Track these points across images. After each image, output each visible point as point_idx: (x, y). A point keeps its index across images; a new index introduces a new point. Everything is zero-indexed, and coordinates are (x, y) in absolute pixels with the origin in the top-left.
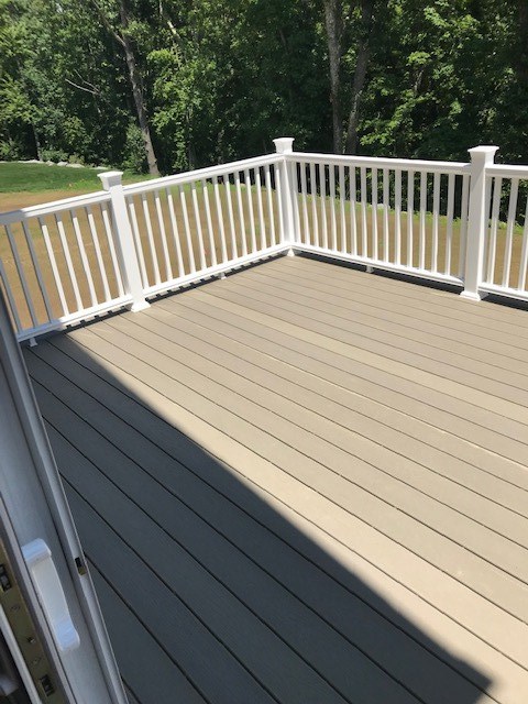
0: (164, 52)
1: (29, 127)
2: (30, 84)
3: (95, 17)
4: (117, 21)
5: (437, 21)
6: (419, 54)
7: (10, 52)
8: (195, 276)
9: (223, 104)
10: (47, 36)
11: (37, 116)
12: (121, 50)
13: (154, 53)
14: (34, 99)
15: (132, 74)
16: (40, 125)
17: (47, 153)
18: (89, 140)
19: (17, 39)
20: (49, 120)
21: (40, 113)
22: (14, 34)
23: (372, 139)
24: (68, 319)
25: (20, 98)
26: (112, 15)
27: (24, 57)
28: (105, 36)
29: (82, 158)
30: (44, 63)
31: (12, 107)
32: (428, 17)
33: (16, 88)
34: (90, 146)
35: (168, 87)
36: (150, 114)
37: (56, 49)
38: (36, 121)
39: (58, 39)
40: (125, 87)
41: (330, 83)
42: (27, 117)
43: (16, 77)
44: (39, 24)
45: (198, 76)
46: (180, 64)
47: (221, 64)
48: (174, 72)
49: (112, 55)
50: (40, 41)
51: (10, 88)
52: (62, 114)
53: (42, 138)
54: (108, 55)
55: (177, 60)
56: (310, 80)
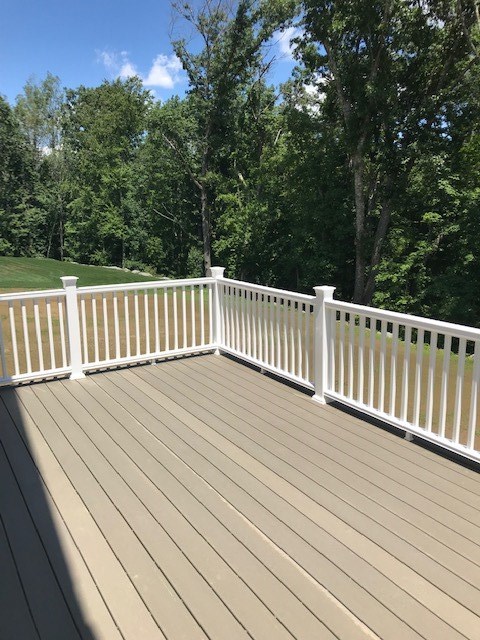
0: (230, 196)
1: (120, 242)
2: (127, 210)
3: (184, 166)
4: (199, 171)
5: (450, 190)
6: (432, 214)
7: (115, 186)
8: (129, 359)
9: (270, 238)
10: (145, 177)
11: (127, 234)
12: (199, 191)
13: (221, 196)
14: (128, 221)
15: (203, 209)
16: (128, 241)
17: (129, 263)
18: (164, 255)
19: (124, 177)
20: (135, 238)
21: (130, 232)
22: (122, 173)
23: (385, 278)
24: (18, 377)
25: (117, 220)
26: (196, 166)
27: (125, 190)
28: (188, 180)
29: (156, 269)
30: (141, 196)
31: (109, 225)
32: (441, 187)
33: (114, 212)
34: (164, 260)
35: (228, 222)
36: (211, 241)
37: (151, 187)
38: (125, 237)
39: (154, 179)
40: (198, 219)
41: (355, 230)
42: (119, 234)
43: (117, 204)
44: (142, 167)
45: (252, 216)
46: (240, 205)
47: (272, 208)
48: (235, 210)
49: (192, 194)
50: (140, 180)
51: (110, 212)
52: (146, 234)
53: (128, 250)
54: (189, 195)
55: (239, 202)
56: (340, 227)
